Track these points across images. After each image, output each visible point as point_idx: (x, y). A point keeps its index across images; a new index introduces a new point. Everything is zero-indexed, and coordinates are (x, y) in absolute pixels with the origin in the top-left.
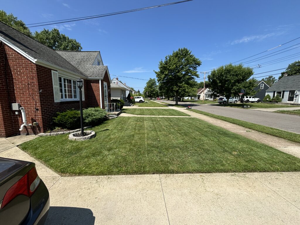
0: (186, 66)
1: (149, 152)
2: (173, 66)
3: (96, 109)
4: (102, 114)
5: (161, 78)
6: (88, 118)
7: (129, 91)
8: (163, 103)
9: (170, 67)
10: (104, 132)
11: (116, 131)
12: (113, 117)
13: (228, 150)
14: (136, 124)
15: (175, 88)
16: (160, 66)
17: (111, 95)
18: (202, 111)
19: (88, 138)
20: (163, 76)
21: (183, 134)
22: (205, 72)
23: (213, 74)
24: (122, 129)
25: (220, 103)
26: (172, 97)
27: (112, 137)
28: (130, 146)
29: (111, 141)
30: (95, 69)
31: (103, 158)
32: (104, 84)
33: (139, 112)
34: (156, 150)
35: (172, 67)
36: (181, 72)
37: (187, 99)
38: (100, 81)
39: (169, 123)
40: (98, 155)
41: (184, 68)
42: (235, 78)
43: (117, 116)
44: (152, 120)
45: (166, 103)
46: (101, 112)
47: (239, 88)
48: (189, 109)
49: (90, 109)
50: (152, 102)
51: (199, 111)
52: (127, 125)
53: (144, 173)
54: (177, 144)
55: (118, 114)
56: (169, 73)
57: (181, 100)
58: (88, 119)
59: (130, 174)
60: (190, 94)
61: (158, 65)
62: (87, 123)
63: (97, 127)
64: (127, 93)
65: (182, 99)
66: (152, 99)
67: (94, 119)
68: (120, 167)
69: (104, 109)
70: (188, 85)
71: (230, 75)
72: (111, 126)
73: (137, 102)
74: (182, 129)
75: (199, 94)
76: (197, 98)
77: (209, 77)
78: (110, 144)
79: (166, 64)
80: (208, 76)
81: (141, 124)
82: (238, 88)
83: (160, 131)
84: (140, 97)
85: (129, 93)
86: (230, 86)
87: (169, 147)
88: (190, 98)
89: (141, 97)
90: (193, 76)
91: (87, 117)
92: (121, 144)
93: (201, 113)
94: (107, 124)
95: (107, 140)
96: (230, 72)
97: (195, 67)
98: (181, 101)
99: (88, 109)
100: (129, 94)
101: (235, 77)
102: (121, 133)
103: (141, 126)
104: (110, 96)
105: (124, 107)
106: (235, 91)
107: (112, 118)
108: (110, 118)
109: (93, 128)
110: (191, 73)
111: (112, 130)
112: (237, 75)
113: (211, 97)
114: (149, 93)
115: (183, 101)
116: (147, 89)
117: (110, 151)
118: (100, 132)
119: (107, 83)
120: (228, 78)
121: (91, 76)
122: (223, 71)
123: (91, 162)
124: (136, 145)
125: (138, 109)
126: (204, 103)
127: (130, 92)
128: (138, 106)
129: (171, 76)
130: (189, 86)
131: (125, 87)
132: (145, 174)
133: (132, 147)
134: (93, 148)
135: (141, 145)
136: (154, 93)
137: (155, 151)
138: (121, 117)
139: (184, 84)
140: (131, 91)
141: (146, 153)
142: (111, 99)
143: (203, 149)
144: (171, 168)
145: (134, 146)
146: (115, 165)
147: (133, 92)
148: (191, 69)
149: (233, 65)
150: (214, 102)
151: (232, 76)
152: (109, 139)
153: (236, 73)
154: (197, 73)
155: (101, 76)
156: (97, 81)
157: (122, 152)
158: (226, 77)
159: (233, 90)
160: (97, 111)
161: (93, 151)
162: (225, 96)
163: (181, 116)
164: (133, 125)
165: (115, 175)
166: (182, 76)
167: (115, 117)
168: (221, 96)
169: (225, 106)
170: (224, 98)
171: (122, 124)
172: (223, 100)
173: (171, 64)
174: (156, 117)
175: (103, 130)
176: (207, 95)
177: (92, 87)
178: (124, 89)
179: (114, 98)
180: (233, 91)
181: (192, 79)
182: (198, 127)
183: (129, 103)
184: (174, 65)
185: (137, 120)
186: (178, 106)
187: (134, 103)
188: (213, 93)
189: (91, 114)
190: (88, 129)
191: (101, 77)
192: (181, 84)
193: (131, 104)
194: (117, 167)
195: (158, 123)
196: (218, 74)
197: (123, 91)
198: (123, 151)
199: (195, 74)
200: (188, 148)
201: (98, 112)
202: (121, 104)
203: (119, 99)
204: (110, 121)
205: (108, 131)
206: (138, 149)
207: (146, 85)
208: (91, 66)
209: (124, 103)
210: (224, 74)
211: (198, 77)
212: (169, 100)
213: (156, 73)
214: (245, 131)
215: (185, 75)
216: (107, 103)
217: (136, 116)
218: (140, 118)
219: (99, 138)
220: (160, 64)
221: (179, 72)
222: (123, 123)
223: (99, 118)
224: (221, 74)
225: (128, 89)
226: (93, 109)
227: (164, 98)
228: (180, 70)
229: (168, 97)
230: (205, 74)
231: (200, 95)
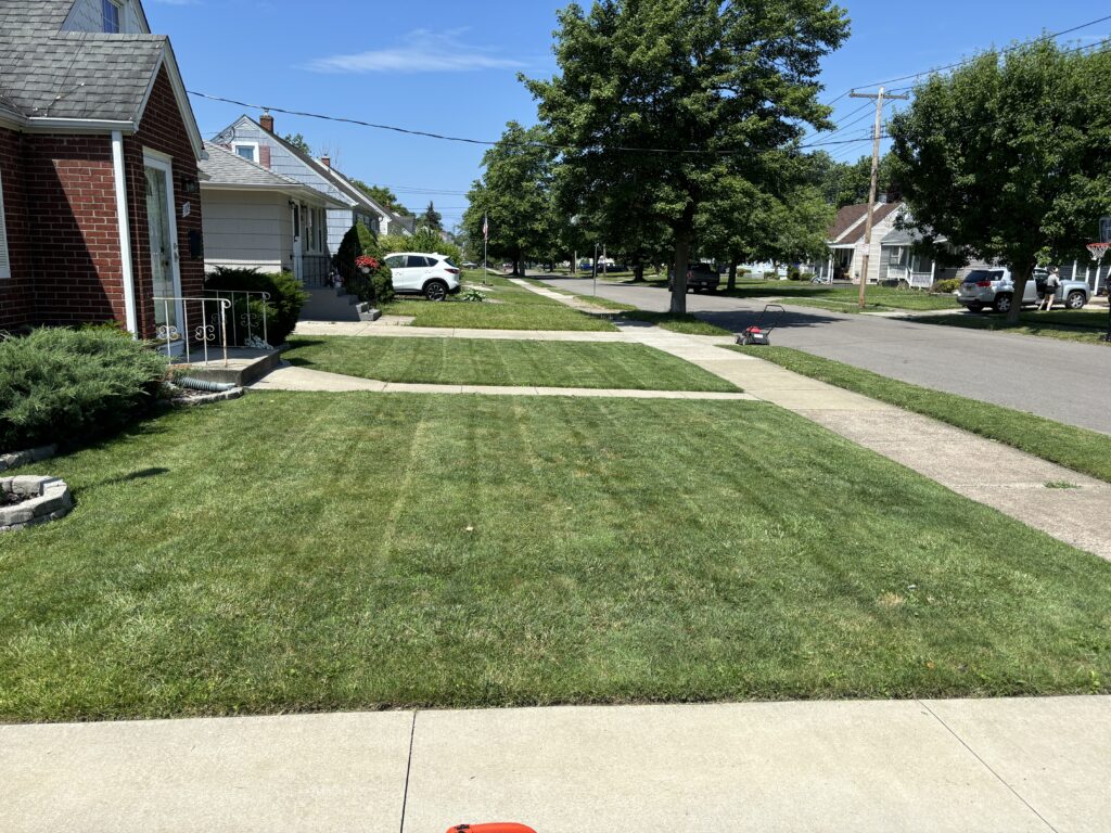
0: (741, 42)
1: (387, 595)
2: (651, 43)
3: (89, 334)
4: (124, 371)
5: (572, 129)
6: (26, 392)
7: (350, 214)
8: (591, 299)
9: (630, 48)
10: (128, 487)
11: (211, 480)
12: (213, 396)
13: (858, 587)
14: (359, 436)
15: (668, 202)
16: (562, 44)
17: (207, 241)
18: (823, 360)
19: (16, 521)
20: (581, 115)
21: (630, 499)
22: (882, 91)
23: (930, 107)
24: (255, 467)
25: (975, 306)
26: (657, 259)
27: (178, 513)
28: (277, 567)
29: (164, 536)
30: (80, 57)
31: (96, 629)
32: (147, 162)
33: (403, 363)
34: (430, 588)
35: (644, 54)
36: (704, 90)
37: (768, 275)
38: (117, 147)
39: (577, 435)
40: (69, 612)
41: (727, 60)
42: (1070, 137)
43: (239, 390)
44: (471, 412)
45: (615, 305)
46: (122, 358)
47: (1089, 205)
48: (751, 345)
49: (42, 334)
50: (516, 295)
51: (809, 357)
52: (293, 445)
53: (333, 703)
54: (575, 551)
55: (251, 376)
56: (621, 89)
57: (718, 283)
58: (26, 402)
59: (249, 712)
60: (783, 241)
61: (555, 35)
62: (22, 429)
63: (88, 455)
64: (338, 226)
65: (724, 277)
66: (522, 276)
67: (63, 399)
68: (193, 673)
69: (152, 335)
70: (755, 182)
71: (1039, 118)
72: (183, 446)
73: (410, 294)
74: (642, 466)
75: (844, 241)
76: (831, 272)
77: (899, 130)
78: (158, 554)
79: (607, 29)
80: (896, 121)
81: (391, 436)
82: (1081, 203)
83: (497, 481)
84: (426, 255)
85: (350, 224)
86: (1034, 196)
87: (520, 570)
88: (783, 272)
89: (435, 256)
90: (789, 121)
91: (18, 388)
92: (227, 555)
93: (817, 369)
94: (161, 437)
95: (143, 530)
96: (1038, 93)
97: (806, 56)
98: (719, 288)
99: (32, 335)
100: (347, 235)
101: (1066, 129)
102: (241, 492)
103: (387, 451)
104: (192, 246)
105: (303, 329)
106: (1069, 226)
107: (205, 401)
108: (194, 397)
109: (60, 461)
110: (778, 98)
111: (184, 471)
112: (1081, 120)
113: (925, 269)
114: (505, 230)
115: (732, 291)
116: (487, 200)
117: (150, 595)
118: (102, 484)
119: (168, 158)
120: (1026, 133)
121: (50, 111)
122: (992, 90)
123: (22, 650)
124: (319, 560)
125: (403, 340)
126: (865, 308)
127: (355, 220)
128: (411, 319)
129: (635, 116)
130: (763, 191)
131: (324, 186)
132: (334, 709)
133: (289, 573)
134: (47, 575)
135: (348, 558)
136: (538, 227)
137: (426, 594)
138: (269, 391)
139: (732, 173)
140: (365, 217)
141: (370, 603)
142: (209, 269)
143: (715, 580)
144: (492, 674)
145: (307, 566)
146: (161, 666)
147: (385, 222)
148: (781, 65)
149: (1060, 44)
150: (937, 303)
151: (1049, 123)
152: (157, 528)
153: (1077, 104)
154: (822, 99)
155: (119, 108)
156: (93, 146)
157: (224, 596)
158: (1012, 130)
159: (1056, 218)
160: (95, 348)
161: (39, 593)
162: (1001, 263)
163: (678, 389)
164: (333, 447)
165: (154, 716)
166: (714, 114)
167: (227, 393)
168: (978, 258)
169: (998, 327)
170: (1000, 274)
171: (263, 438)
172: (995, 285)
173: (640, 31)
174: (507, 399)
175: (127, 472)
176: (895, 249)
177: (60, 185)
178: (313, 199)
179: (234, 265)
180: (1052, 228)
181: (783, 140)
182: (746, 460)
183: (346, 299)
184: (661, 41)
185: (375, 411)
186: (688, 325)
187: (381, 295)
188: (928, 240)
189: (45, 370)
190: (25, 468)
191: (126, 114)
192: (706, 170)
193: (359, 306)
194: (173, 677)
195: (504, 436)
196: (958, 107)
197: (305, 211)
198: (232, 590)
199: (802, 102)
200: (632, 577)
201: (97, 360)
202: (280, 307)
203: (271, 268)
204: (186, 418)
205: (156, 478)
206: (323, 581)
207: (484, 169)
208: (53, 33)
209: (301, 295)
210: (1001, 109)
211: (820, 126)
212: (639, 279)
213: (537, 90)
214: (1041, 485)
215: (733, 110)
216: (170, 297)
217: (377, 386)
218: (398, 400)
219: (88, 523)
220: (560, 28)
221: (691, 85)
222: (271, 430)
223: (107, 399)
224: (981, 106)
225: (345, 198)
226: (66, 334)
227: (610, 269)
228: (706, 74)
229: (634, 265)
230: (879, 101)
231: (852, 250)
